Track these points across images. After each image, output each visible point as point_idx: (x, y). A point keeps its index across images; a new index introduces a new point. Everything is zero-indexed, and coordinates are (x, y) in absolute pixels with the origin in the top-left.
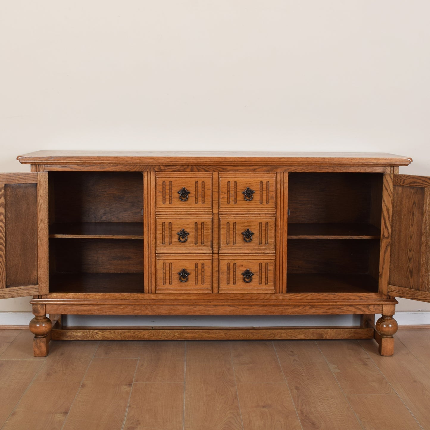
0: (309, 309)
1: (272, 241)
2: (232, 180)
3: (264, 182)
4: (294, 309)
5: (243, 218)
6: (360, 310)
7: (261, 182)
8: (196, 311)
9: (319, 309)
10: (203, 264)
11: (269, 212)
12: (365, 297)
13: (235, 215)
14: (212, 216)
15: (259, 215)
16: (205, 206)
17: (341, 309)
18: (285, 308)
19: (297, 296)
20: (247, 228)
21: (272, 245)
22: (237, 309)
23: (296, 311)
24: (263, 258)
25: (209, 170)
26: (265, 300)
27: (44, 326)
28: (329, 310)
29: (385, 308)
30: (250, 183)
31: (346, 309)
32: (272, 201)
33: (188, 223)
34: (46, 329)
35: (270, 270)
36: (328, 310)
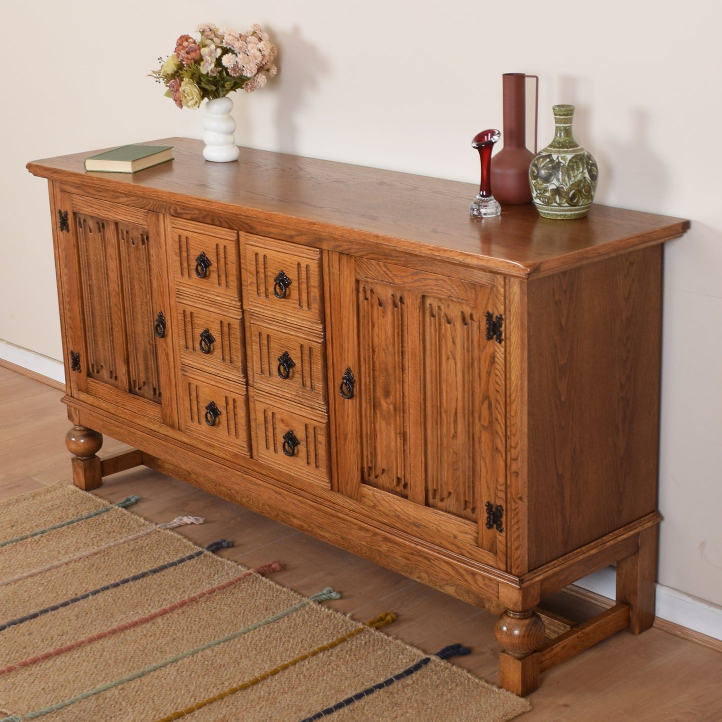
0: (382, 541)
1: (319, 385)
2: (262, 252)
3: (303, 265)
4: (359, 532)
5: (279, 329)
6: (460, 575)
7: (299, 264)
8: (234, 483)
9: (396, 547)
10: (234, 401)
11: (314, 328)
12: (469, 552)
13: (270, 320)
14: (240, 313)
15: (301, 329)
16: (231, 294)
17: (429, 561)
18: (347, 525)
19: (364, 509)
20: (286, 350)
21: (319, 393)
22: (284, 500)
23: (364, 538)
24: (309, 416)
25: (234, 226)
26: (318, 499)
27: (73, 441)
28: (412, 556)
29: (503, 590)
30: (284, 262)
31: (439, 565)
32: (316, 306)
33: (213, 320)
34: (78, 448)
35: (321, 443)
36: (410, 556)
